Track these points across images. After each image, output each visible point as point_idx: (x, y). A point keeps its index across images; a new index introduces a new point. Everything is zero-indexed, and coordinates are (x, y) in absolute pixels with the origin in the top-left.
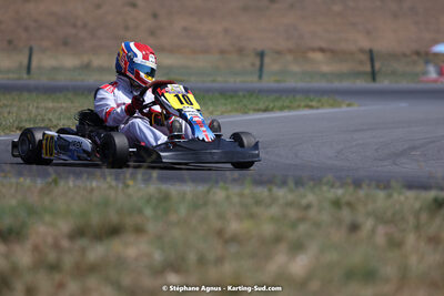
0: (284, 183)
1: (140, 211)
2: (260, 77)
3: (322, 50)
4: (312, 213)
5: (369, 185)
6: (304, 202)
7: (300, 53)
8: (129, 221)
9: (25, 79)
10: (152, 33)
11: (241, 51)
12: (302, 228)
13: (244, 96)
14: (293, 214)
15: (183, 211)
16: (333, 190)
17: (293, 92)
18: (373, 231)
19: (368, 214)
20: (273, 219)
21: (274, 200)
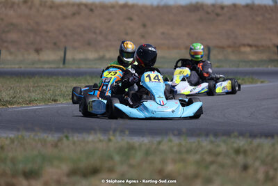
6: (218, 150)
7: (236, 47)
9: (61, 68)
10: (143, 36)
12: (213, 168)
14: (208, 158)
18: (257, 170)
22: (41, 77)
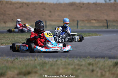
2: (77, 28)
3: (95, 20)
6: (81, 63)
7: (89, 21)
10: (50, 16)
11: (73, 21)
12: (79, 71)
14: (77, 67)
17: (85, 32)
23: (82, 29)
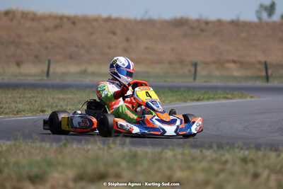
0: (210, 147)
1: (119, 165)
2: (195, 79)
3: (234, 62)
4: (229, 166)
5: (265, 149)
6: (223, 159)
7: (220, 64)
8: (112, 170)
9: (45, 80)
11: (182, 62)
12: (222, 176)
13: (184, 91)
14: (216, 167)
15: (145, 164)
16: (242, 152)
17: (215, 89)
18: (268, 178)
19: (265, 167)
20: (203, 170)
21: (204, 157)
22: (25, 89)
23: (205, 82)
